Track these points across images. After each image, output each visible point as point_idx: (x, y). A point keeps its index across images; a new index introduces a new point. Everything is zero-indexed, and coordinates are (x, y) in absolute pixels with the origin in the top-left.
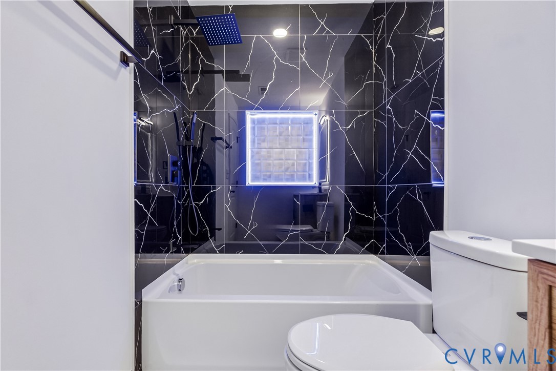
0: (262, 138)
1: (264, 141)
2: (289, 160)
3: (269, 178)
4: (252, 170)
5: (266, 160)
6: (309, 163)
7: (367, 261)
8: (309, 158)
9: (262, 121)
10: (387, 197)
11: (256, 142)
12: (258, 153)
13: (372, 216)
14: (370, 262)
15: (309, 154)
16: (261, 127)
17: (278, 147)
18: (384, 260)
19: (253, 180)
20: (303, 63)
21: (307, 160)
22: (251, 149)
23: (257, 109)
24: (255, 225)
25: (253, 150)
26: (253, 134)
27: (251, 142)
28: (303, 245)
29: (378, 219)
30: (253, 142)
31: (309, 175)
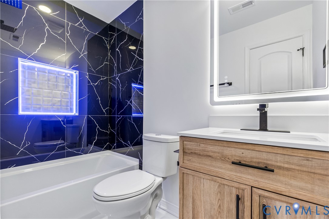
0: (32, 80)
1: (34, 83)
2: (56, 98)
3: (39, 109)
4: (22, 103)
5: (37, 96)
6: (71, 101)
7: (106, 154)
8: (71, 98)
9: (32, 68)
10: (117, 121)
11: (27, 82)
12: (28, 91)
13: (108, 131)
14: (108, 154)
15: (71, 96)
16: (32, 72)
17: (47, 88)
18: (115, 151)
19: (23, 111)
20: (68, 40)
21: (69, 99)
22: (22, 87)
23: (30, 59)
24: (28, 143)
25: (24, 88)
26: (24, 76)
27: (22, 82)
28: (68, 152)
29: (111, 132)
30: (24, 82)
31: (71, 108)
